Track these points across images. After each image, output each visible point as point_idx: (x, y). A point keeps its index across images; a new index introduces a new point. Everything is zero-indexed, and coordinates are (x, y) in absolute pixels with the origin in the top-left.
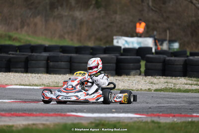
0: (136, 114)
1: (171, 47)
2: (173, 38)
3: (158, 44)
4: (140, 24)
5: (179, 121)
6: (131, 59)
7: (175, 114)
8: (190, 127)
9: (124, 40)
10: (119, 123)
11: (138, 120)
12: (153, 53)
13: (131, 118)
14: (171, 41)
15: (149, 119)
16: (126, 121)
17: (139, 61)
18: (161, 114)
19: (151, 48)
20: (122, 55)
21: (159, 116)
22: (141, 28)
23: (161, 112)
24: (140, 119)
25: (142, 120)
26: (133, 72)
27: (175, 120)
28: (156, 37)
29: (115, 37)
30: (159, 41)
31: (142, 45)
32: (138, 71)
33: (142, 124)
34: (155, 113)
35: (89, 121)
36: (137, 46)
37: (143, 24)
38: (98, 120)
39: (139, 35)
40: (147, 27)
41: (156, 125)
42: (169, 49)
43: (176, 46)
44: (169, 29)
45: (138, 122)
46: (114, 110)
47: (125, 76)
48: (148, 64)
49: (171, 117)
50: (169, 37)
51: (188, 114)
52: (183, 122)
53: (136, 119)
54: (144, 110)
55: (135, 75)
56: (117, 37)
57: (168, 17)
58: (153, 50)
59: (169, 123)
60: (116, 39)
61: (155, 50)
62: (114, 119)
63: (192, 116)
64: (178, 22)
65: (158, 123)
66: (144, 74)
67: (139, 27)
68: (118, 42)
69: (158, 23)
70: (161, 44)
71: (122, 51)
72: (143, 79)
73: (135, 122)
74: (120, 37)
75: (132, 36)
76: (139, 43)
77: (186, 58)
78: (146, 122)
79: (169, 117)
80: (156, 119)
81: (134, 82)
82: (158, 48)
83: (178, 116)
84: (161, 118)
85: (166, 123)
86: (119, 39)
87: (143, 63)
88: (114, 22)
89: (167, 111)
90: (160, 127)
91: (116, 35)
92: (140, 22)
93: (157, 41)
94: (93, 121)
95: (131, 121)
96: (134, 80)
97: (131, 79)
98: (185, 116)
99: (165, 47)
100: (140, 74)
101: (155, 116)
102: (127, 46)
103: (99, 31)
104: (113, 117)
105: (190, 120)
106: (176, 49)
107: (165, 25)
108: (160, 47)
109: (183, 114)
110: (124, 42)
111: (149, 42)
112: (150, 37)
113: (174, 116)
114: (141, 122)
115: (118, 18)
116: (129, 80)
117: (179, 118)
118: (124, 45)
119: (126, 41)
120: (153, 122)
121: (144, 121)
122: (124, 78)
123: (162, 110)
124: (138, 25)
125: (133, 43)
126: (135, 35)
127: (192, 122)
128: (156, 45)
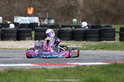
0: (32, 64)
1: (50, 22)
2: (51, 17)
3: (42, 21)
4: (30, 8)
5: (59, 68)
6: (25, 30)
7: (56, 64)
8: (66, 71)
9: (20, 19)
10: (22, 69)
11: (34, 68)
12: (38, 27)
13: (29, 66)
14: (49, 19)
15: (40, 67)
16: (26, 68)
17: (30, 32)
18: (47, 63)
19: (37, 24)
20: (20, 28)
21: (46, 65)
22: (30, 11)
23: (47, 62)
24: (35, 67)
25: (36, 68)
26: (27, 38)
27: (56, 67)
28: (40, 16)
29: (15, 17)
30: (42, 19)
31: (32, 22)
32: (30, 37)
33: (36, 70)
34: (44, 63)
35: (4, 69)
36: (28, 22)
37: (32, 9)
38: (9, 68)
39: (30, 15)
40: (34, 10)
41: (45, 70)
42: (48, 23)
43: (52, 21)
44: (48, 11)
45: (34, 69)
46: (18, 62)
47: (23, 41)
48: (36, 33)
49: (53, 65)
50: (48, 16)
51: (64, 63)
52: (61, 68)
53: (32, 67)
54: (37, 61)
55: (28, 40)
56: (16, 17)
57: (47, 4)
58: (39, 25)
59: (53, 69)
60: (15, 18)
61: (40, 24)
62: (19, 67)
63: (66, 64)
64: (53, 7)
65: (47, 69)
66: (34, 39)
67: (30, 10)
68: (17, 20)
69: (41, 8)
70: (43, 21)
71: (20, 26)
72: (33, 42)
73: (32, 69)
74: (18, 17)
75: (25, 16)
76: (30, 20)
77: (59, 29)
78: (39, 69)
79: (52, 65)
80: (44, 67)
81: (29, 44)
82: (41, 23)
83: (58, 64)
84: (47, 66)
85: (51, 69)
86: (17, 18)
87: (33, 33)
88: (14, 8)
89: (51, 62)
90: (47, 72)
91: (15, 16)
92: (30, 7)
93: (41, 19)
94: (6, 68)
95: (29, 68)
96: (28, 43)
97: (26, 42)
98: (62, 64)
99: (46, 22)
100: (32, 39)
101: (44, 65)
102: (22, 22)
103: (5, 14)
104: (18, 66)
105: (65, 67)
106: (53, 23)
107: (45, 9)
108: (43, 23)
109: (61, 63)
110: (20, 20)
111: (36, 20)
112: (36, 16)
113: (55, 65)
114: (36, 69)
115: (16, 5)
116: (25, 43)
117: (59, 66)
118: (21, 22)
119: (22, 20)
120: (43, 68)
121: (37, 68)
122: (22, 42)
123: (47, 61)
124: (28, 9)
125: (26, 20)
126: (27, 15)
127: (67, 68)
128: (40, 21)
